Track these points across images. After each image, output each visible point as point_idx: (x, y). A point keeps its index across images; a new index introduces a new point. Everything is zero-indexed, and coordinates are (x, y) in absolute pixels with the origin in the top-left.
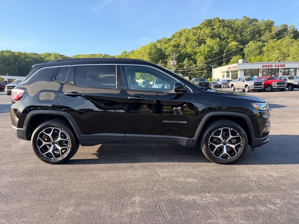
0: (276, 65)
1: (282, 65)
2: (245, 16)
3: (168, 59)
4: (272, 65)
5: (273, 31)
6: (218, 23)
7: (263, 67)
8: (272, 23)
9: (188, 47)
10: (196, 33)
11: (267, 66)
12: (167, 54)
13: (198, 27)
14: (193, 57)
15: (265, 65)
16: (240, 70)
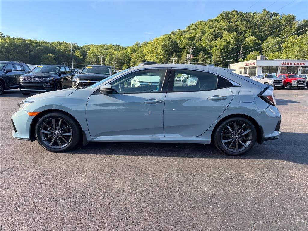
0: (296, 63)
1: (302, 63)
2: (265, 10)
3: (183, 52)
4: (292, 63)
5: (293, 26)
6: (236, 16)
7: (282, 64)
8: (294, 18)
9: (203, 40)
10: (212, 26)
11: (287, 64)
12: (182, 47)
13: (215, 20)
14: (208, 51)
15: (284, 62)
16: (258, 66)
